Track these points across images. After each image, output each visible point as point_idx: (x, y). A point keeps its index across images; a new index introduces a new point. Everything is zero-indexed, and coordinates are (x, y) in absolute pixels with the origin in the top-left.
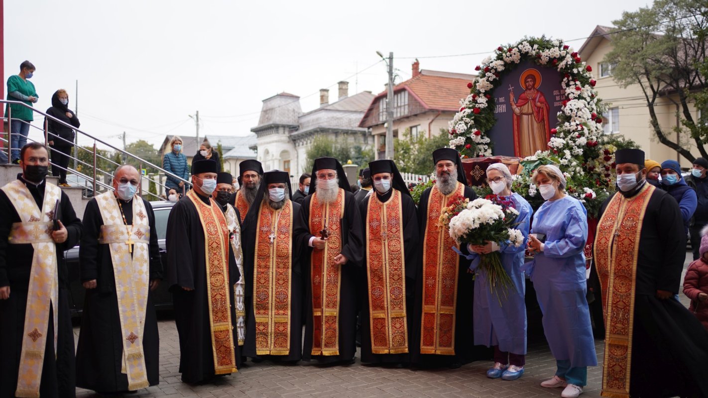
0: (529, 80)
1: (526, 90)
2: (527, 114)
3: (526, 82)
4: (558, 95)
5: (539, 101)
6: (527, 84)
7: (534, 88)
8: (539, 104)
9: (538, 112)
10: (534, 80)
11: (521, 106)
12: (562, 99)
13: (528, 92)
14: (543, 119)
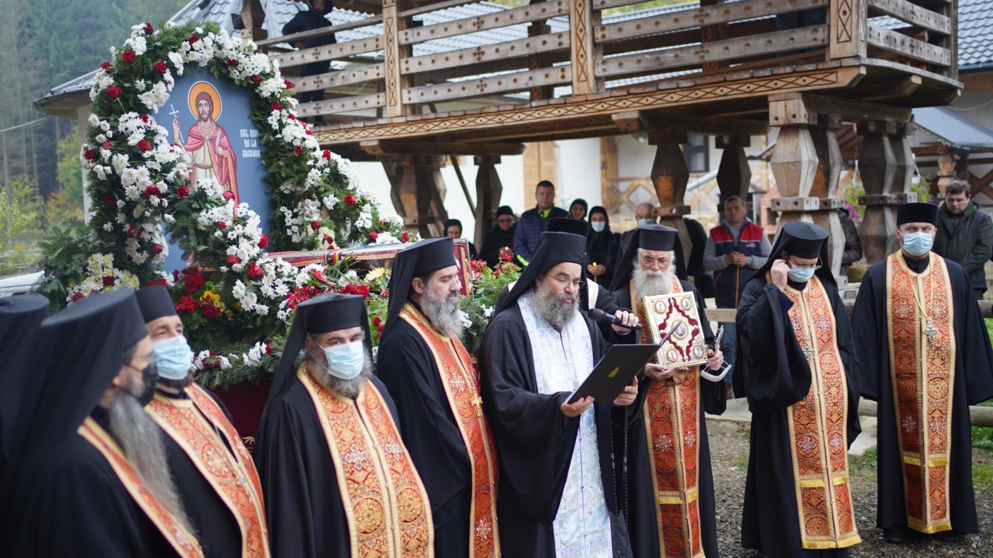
0: (203, 102)
1: (199, 121)
2: (205, 167)
3: (198, 105)
4: (246, 138)
5: (220, 145)
6: (200, 109)
7: (212, 119)
8: (220, 150)
9: (220, 165)
10: (211, 103)
11: (192, 150)
12: (253, 146)
13: (203, 123)
14: (228, 179)
